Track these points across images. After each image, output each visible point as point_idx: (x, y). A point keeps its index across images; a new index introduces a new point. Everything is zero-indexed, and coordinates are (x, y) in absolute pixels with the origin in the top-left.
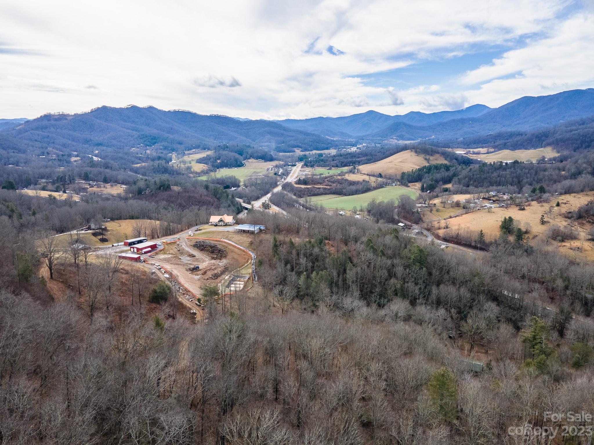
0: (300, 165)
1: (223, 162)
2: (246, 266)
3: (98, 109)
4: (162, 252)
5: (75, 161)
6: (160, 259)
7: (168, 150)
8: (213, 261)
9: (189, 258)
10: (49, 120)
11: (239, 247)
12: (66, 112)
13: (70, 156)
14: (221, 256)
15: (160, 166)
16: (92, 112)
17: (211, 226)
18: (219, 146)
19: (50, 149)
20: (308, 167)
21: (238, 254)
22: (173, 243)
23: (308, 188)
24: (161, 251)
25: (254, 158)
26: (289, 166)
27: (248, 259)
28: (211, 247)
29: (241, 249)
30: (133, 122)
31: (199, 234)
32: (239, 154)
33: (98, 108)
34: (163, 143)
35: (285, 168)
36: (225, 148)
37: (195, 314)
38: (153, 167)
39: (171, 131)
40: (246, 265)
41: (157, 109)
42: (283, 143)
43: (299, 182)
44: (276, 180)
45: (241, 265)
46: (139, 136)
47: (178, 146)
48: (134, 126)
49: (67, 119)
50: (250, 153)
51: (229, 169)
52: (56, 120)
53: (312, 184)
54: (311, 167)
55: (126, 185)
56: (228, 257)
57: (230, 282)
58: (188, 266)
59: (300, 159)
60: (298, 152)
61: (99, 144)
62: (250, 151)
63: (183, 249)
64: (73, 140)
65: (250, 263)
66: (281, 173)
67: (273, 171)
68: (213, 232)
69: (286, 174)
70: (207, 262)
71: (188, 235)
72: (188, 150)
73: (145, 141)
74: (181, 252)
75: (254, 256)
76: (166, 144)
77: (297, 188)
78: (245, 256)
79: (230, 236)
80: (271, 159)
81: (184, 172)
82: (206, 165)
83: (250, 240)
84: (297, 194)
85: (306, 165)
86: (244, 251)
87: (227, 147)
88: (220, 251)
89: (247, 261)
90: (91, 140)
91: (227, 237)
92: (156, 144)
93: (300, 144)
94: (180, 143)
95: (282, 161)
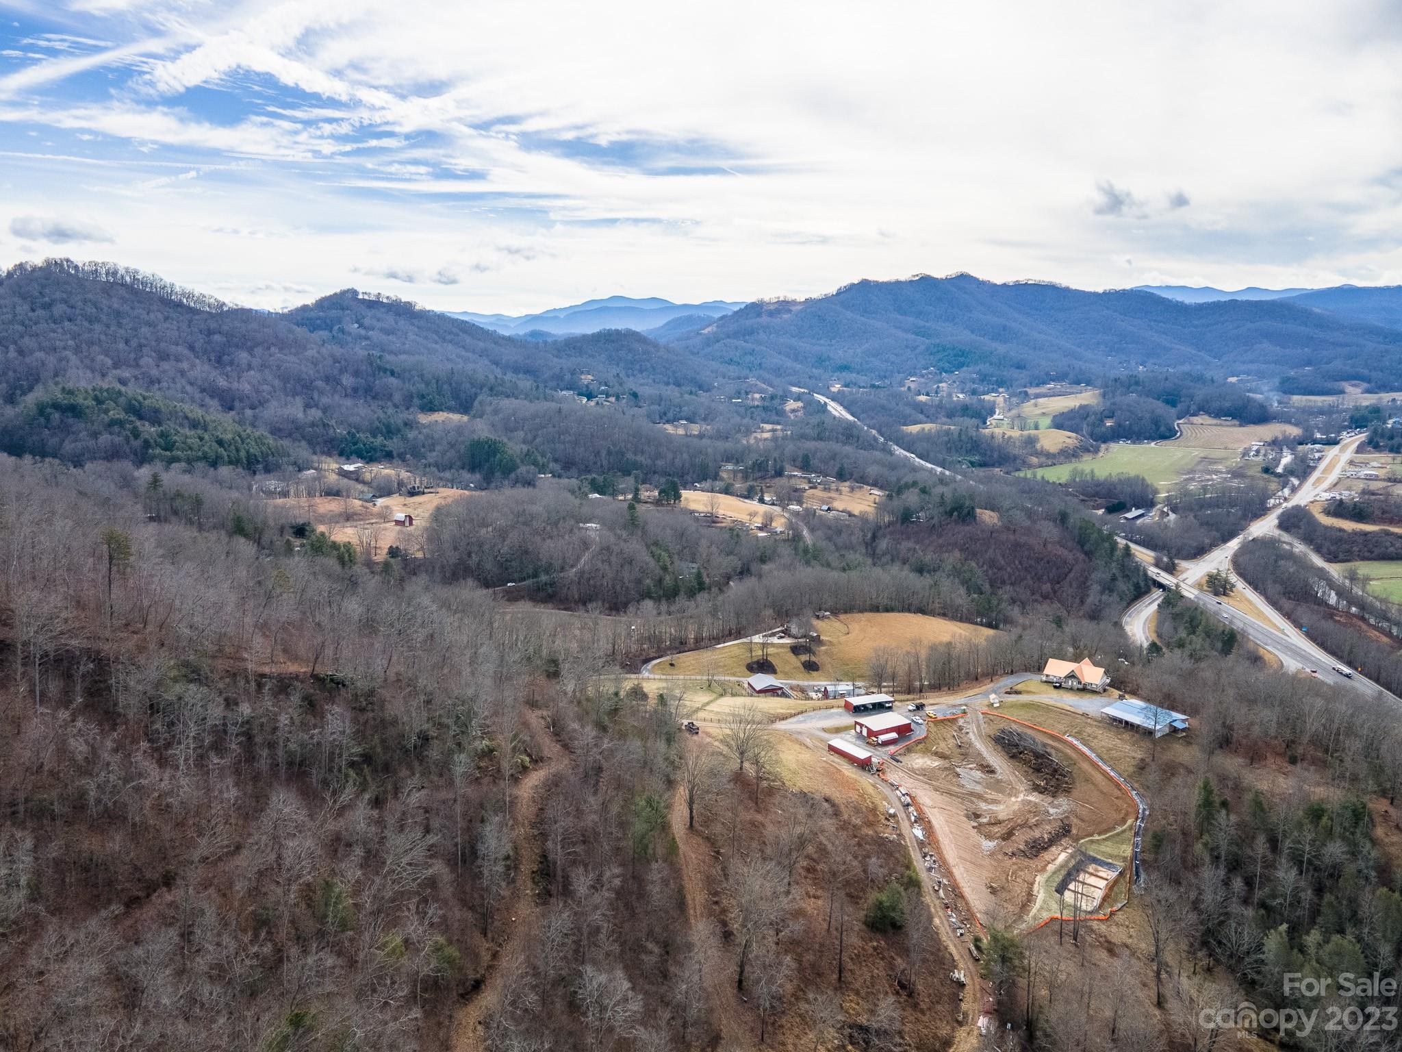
0: (1352, 440)
1: (1120, 425)
2: (1118, 834)
3: (852, 287)
4: (920, 746)
5: (793, 411)
6: (913, 770)
7: (989, 382)
8: (1034, 798)
9: (978, 774)
10: (759, 315)
11: (1108, 769)
12: (791, 296)
13: (784, 398)
14: (1057, 787)
15: (963, 437)
16: (839, 293)
17: (1045, 687)
18: (1116, 380)
19: (752, 380)
20: (1380, 451)
21: (1102, 792)
22: (948, 720)
23: (1366, 534)
24: (919, 742)
25: (1209, 413)
26: (1315, 442)
27: (1127, 814)
28: (1037, 756)
29: (1110, 779)
30: (920, 313)
31: (1014, 706)
32: (1167, 402)
33: (853, 285)
34: (981, 367)
35: (1300, 448)
36: (1133, 383)
37: (962, 985)
38: (946, 439)
39: (1002, 334)
40: (1119, 829)
41: (976, 279)
42: (1309, 363)
43: (1338, 509)
44: (1265, 489)
45: (1104, 826)
46: (927, 349)
47: (1015, 373)
48: (921, 323)
49: (790, 311)
50: (1198, 399)
51: (1132, 446)
52: (771, 314)
53: (1381, 520)
54: (1391, 450)
55: (881, 488)
56: (1075, 793)
57: (1069, 874)
58: (972, 802)
59: (1358, 422)
60: (1357, 397)
61: (845, 368)
62: (1201, 393)
63: (970, 745)
64: (796, 360)
65: (1131, 828)
66: (1285, 469)
67: (1261, 458)
68: (1047, 709)
69: (1303, 470)
70: (1021, 797)
71: (986, 702)
72: (1038, 385)
73: (940, 360)
74: (965, 752)
75: (1144, 810)
76: (985, 368)
77: (1326, 528)
78: (1119, 802)
79: (1089, 730)
80: (1261, 416)
81: (1016, 452)
82: (1074, 435)
83: (1139, 755)
84: (1325, 550)
85: (1373, 444)
86: (1118, 785)
87: (1137, 383)
88: (1056, 771)
89: (1124, 821)
90: (829, 358)
91: (1079, 733)
92: (965, 368)
93: (1366, 372)
94: (1020, 366)
95: (1296, 425)
